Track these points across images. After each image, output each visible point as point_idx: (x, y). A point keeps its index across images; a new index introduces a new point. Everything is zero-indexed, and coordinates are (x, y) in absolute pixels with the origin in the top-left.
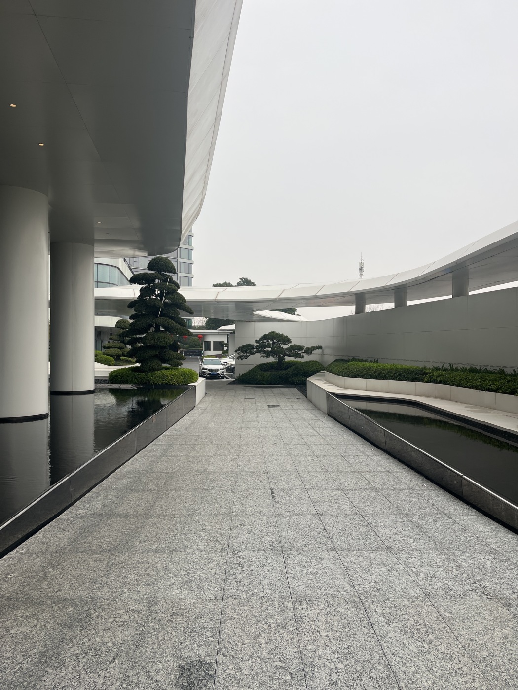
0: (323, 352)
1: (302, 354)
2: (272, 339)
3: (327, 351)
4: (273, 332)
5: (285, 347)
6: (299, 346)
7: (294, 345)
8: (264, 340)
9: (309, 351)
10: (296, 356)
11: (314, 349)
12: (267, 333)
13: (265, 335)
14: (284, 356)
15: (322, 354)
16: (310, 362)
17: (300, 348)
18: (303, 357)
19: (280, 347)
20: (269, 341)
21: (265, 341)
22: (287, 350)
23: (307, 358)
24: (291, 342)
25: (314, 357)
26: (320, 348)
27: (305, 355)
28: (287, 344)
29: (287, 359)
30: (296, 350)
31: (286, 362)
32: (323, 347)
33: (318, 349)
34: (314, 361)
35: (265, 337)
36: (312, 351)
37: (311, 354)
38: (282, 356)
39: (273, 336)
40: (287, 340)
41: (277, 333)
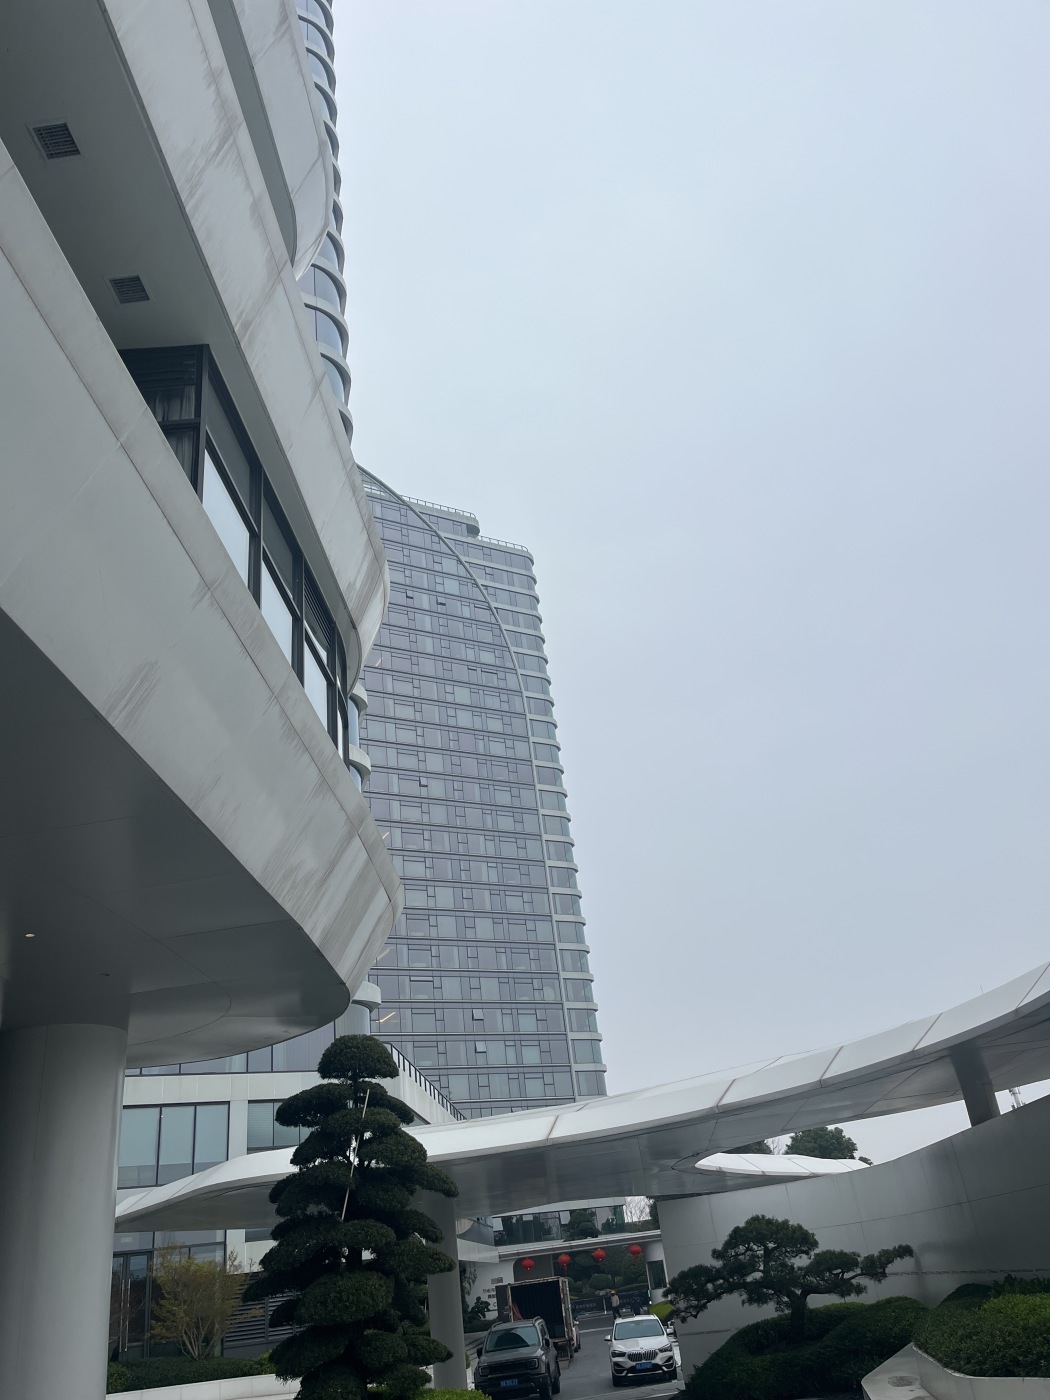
0: (918, 1263)
1: (854, 1281)
2: (761, 1240)
3: (929, 1261)
4: (755, 1219)
5: (801, 1261)
6: (842, 1254)
7: (828, 1252)
8: (736, 1246)
9: (876, 1267)
10: (843, 1288)
11: (888, 1257)
12: (742, 1225)
13: (737, 1230)
14: (805, 1294)
15: (919, 1272)
16: (889, 1301)
17: (846, 1261)
18: (859, 1290)
19: (784, 1265)
20: (755, 1247)
21: (742, 1249)
22: (808, 1271)
23: (873, 1292)
24: (815, 1244)
25: (896, 1284)
26: (904, 1251)
27: (864, 1281)
28: (807, 1253)
29: (816, 1301)
30: (835, 1268)
31: (815, 1313)
32: (914, 1247)
33: (901, 1257)
34: (899, 1299)
35: (737, 1236)
36: (884, 1267)
37: (884, 1275)
38: (799, 1292)
39: (759, 1230)
40: (801, 1239)
41: (769, 1222)
